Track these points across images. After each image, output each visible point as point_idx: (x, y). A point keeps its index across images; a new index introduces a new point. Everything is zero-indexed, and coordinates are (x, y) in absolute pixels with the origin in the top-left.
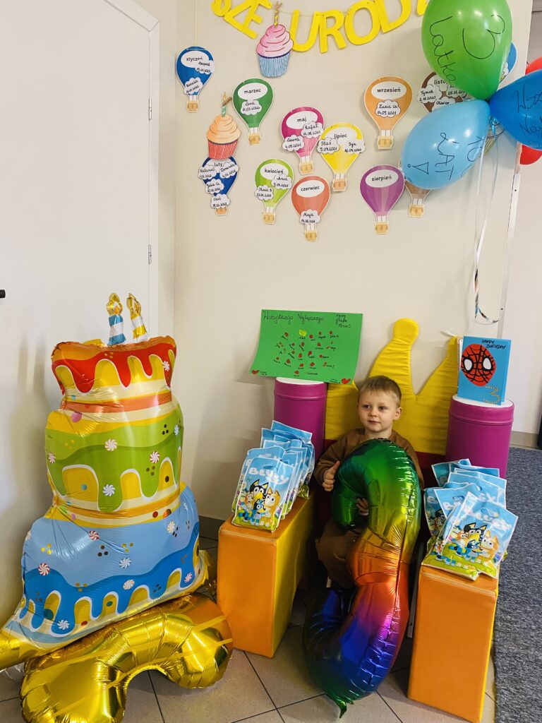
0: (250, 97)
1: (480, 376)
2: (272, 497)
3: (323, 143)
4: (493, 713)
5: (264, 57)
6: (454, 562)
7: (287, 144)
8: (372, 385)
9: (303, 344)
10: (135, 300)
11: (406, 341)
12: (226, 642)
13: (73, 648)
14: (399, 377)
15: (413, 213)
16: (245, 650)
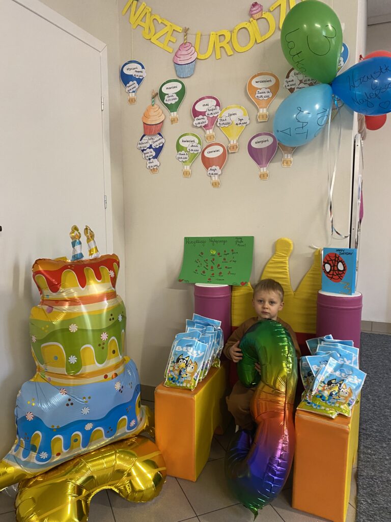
0: (171, 92)
1: (336, 275)
2: (192, 366)
3: (221, 120)
4: (354, 517)
5: (178, 64)
6: (319, 406)
7: (196, 122)
8: (265, 286)
9: (214, 260)
10: (90, 230)
11: (285, 254)
12: (160, 469)
13: (52, 473)
14: (281, 280)
15: (285, 164)
16: (176, 476)
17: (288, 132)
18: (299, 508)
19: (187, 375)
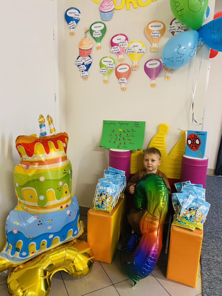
0: (97, 30)
1: (194, 146)
2: (109, 198)
3: (129, 49)
4: (201, 283)
5: (102, 12)
6: (185, 223)
7: (113, 49)
8: (149, 151)
9: (121, 135)
10: (50, 117)
11: (163, 132)
12: (91, 258)
13: (29, 263)
14: (160, 148)
15: (166, 79)
16: (99, 261)
17: (171, 59)
18: (170, 279)
19: (106, 203)
